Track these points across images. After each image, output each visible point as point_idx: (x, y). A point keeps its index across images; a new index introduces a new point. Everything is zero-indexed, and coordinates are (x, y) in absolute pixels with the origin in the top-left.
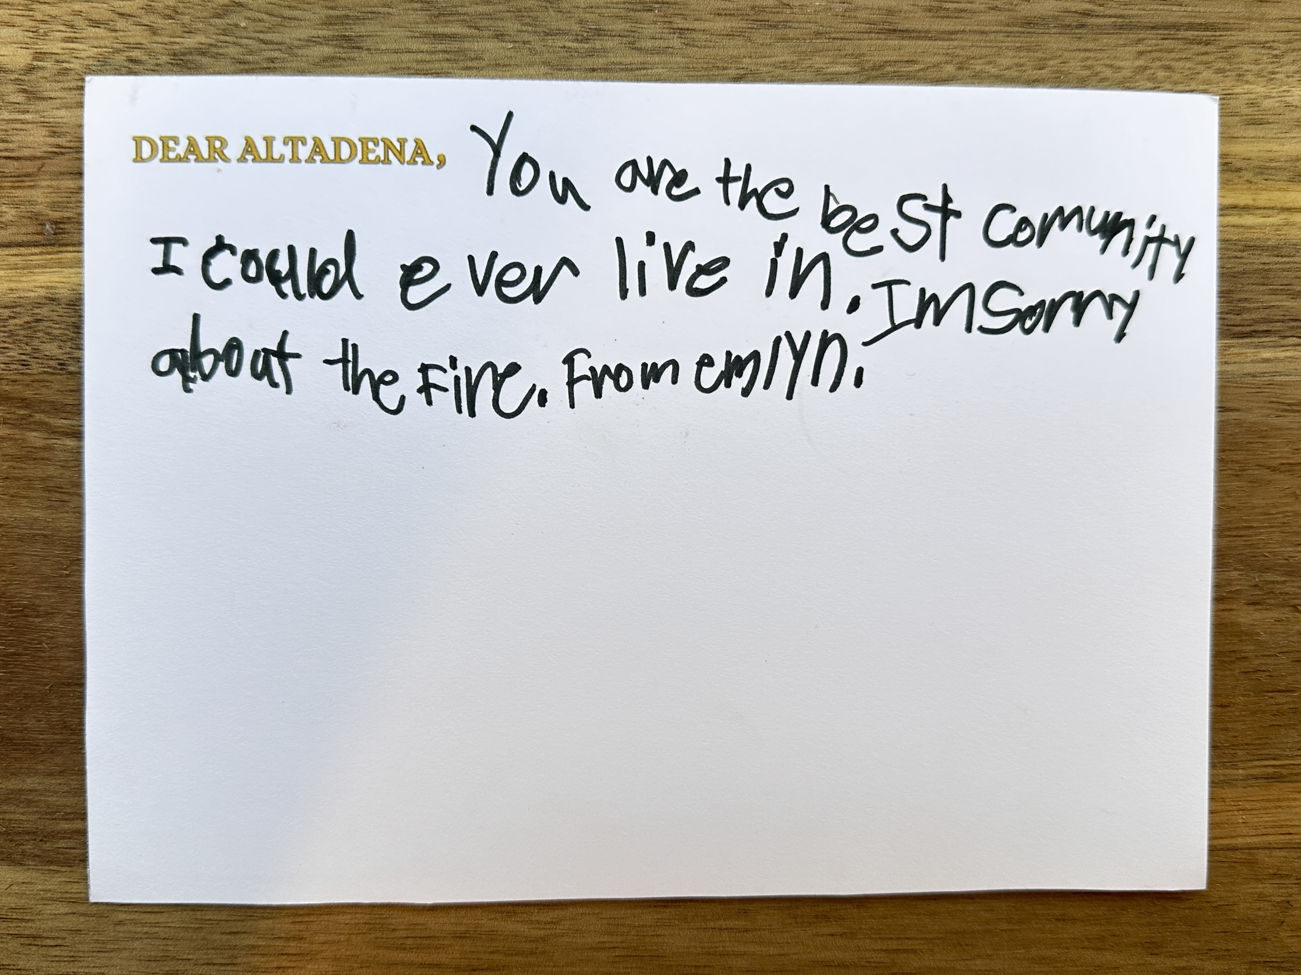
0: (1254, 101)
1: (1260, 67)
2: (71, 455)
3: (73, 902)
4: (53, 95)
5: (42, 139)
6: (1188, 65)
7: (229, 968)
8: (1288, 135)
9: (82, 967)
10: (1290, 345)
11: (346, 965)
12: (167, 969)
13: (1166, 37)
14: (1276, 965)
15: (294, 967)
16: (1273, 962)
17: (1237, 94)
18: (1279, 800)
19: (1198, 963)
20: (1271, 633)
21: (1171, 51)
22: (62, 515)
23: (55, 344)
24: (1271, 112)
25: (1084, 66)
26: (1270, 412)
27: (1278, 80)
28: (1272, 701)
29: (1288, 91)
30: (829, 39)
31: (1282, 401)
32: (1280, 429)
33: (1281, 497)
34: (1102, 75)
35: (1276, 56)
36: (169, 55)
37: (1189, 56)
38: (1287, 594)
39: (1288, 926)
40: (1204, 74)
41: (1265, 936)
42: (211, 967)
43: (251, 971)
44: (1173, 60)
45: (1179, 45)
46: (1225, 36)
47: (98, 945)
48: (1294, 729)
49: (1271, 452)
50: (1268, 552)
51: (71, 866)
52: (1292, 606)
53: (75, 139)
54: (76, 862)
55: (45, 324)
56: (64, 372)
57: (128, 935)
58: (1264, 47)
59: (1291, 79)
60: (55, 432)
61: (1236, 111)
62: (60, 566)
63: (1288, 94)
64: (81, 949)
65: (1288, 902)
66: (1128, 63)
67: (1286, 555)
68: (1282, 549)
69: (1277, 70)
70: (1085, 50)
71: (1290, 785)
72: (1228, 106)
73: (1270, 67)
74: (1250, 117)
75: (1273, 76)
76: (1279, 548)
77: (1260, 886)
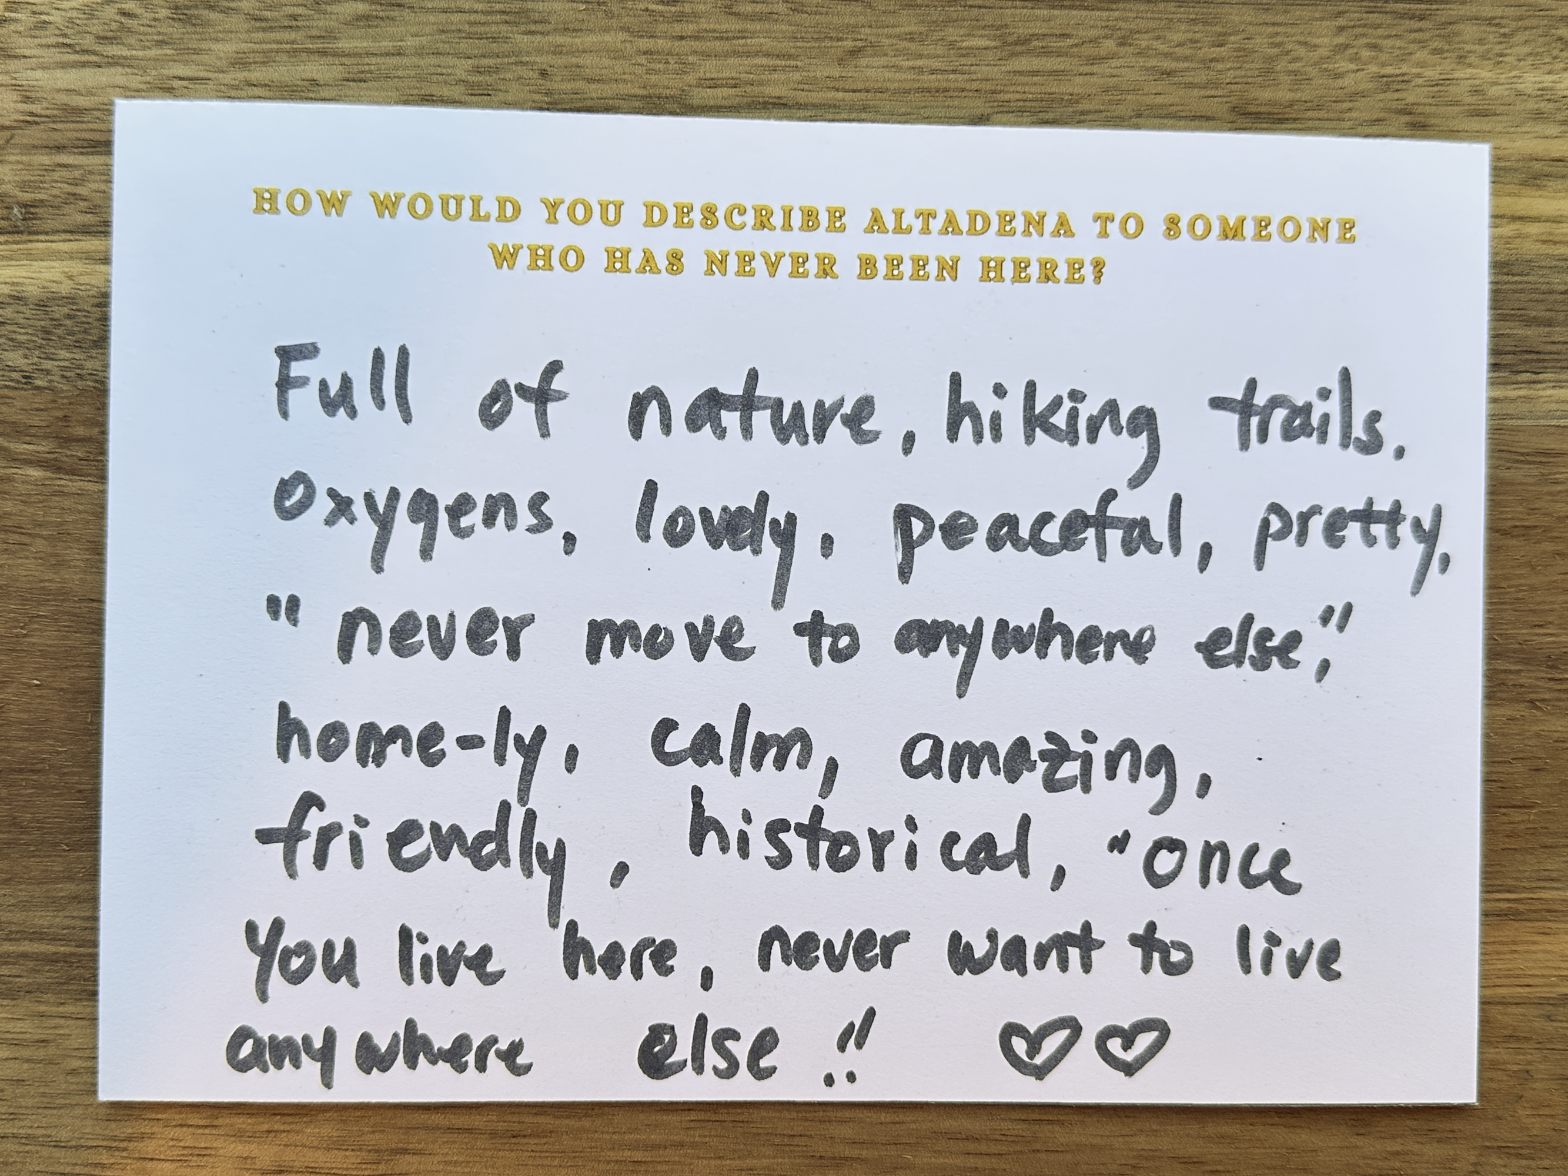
0: (1478, 88)
1: (1487, 47)
2: (35, 488)
3: (15, 1044)
4: (27, 52)
5: (12, 105)
6: (1398, 43)
7: (207, 1131)
8: (1519, 129)
9: (23, 1127)
10: (1523, 383)
11: (355, 1128)
12: (130, 1131)
13: (1372, 10)
14: (1512, 1151)
15: (288, 1131)
16: (1509, 1147)
17: (1457, 79)
18: (1515, 943)
19: (1416, 1148)
20: (1503, 735)
21: (1378, 26)
22: (20, 561)
23: (20, 352)
24: (1499, 102)
25: (1272, 43)
26: (1500, 462)
27: (1507, 63)
28: (1505, 819)
29: (1520, 77)
30: (964, 7)
31: (1514, 449)
32: (1512, 484)
33: (1513, 567)
34: (1294, 54)
35: (1504, 35)
36: (169, 8)
37: (1399, 33)
38: (1522, 686)
39: (1527, 1102)
40: (1418, 55)
41: (1500, 1113)
42: (185, 1129)
43: (233, 1136)
44: (1380, 37)
45: (1388, 19)
46: (1443, 10)
47: (45, 1100)
48: (1532, 854)
49: (1502, 512)
50: (1498, 635)
51: (15, 999)
52: (1529, 702)
53: (53, 106)
54: (22, 994)
55: (8, 327)
56: (30, 387)
57: (82, 1087)
58: (1490, 24)
59: (1522, 63)
60: (16, 460)
61: (1458, 99)
62: (16, 624)
63: (1520, 81)
64: (24, 1104)
65: (1527, 1072)
66: (1326, 40)
67: (1520, 639)
68: (1515, 631)
69: (1506, 51)
70: (1274, 24)
71: (1529, 924)
72: (1447, 94)
73: (1498, 49)
74: (1473, 107)
75: (1501, 59)
76: (1512, 629)
77: (1493, 1051)
